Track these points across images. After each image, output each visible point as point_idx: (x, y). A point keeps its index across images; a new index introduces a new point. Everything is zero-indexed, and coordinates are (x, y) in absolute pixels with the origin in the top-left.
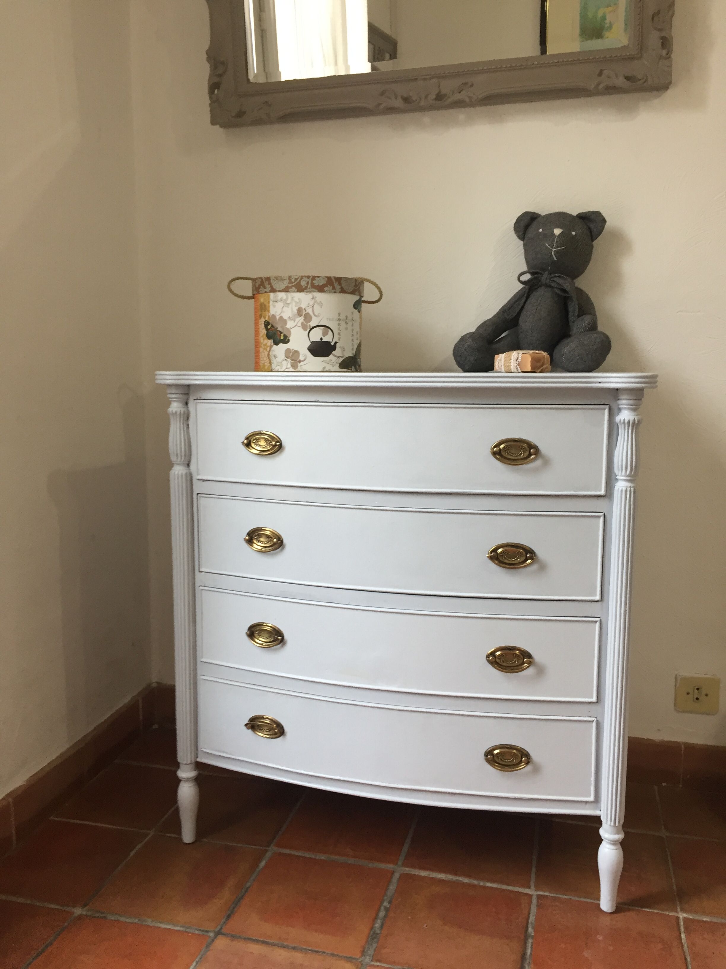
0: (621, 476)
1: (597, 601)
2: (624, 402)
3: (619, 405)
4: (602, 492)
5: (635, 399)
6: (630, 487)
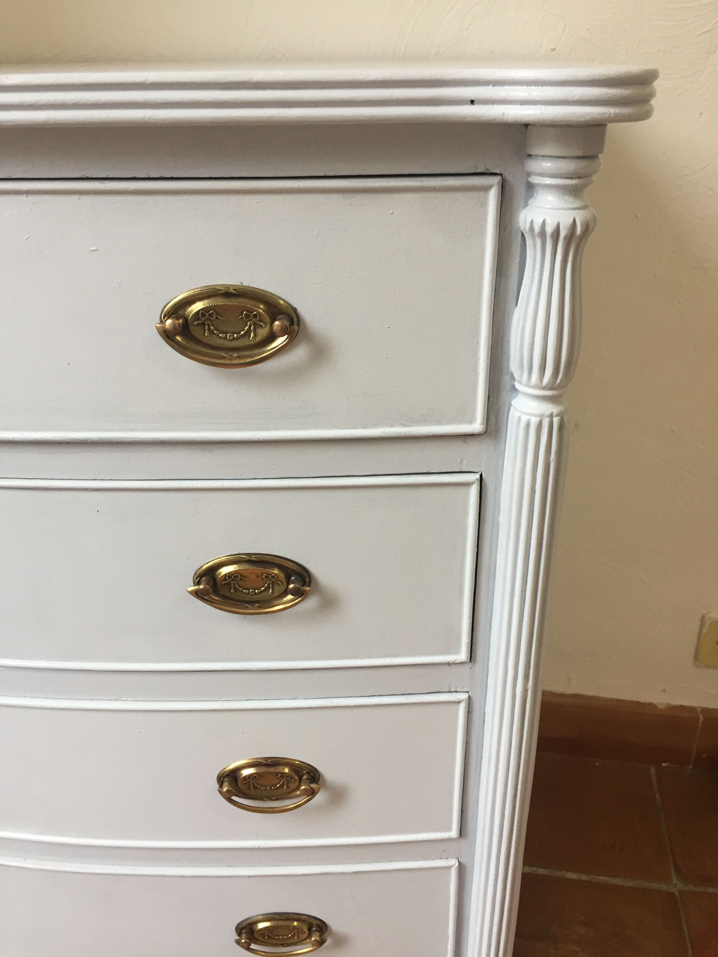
0: (528, 385)
1: (462, 663)
2: (547, 165)
3: (529, 174)
4: (477, 426)
5: (578, 158)
6: (551, 416)
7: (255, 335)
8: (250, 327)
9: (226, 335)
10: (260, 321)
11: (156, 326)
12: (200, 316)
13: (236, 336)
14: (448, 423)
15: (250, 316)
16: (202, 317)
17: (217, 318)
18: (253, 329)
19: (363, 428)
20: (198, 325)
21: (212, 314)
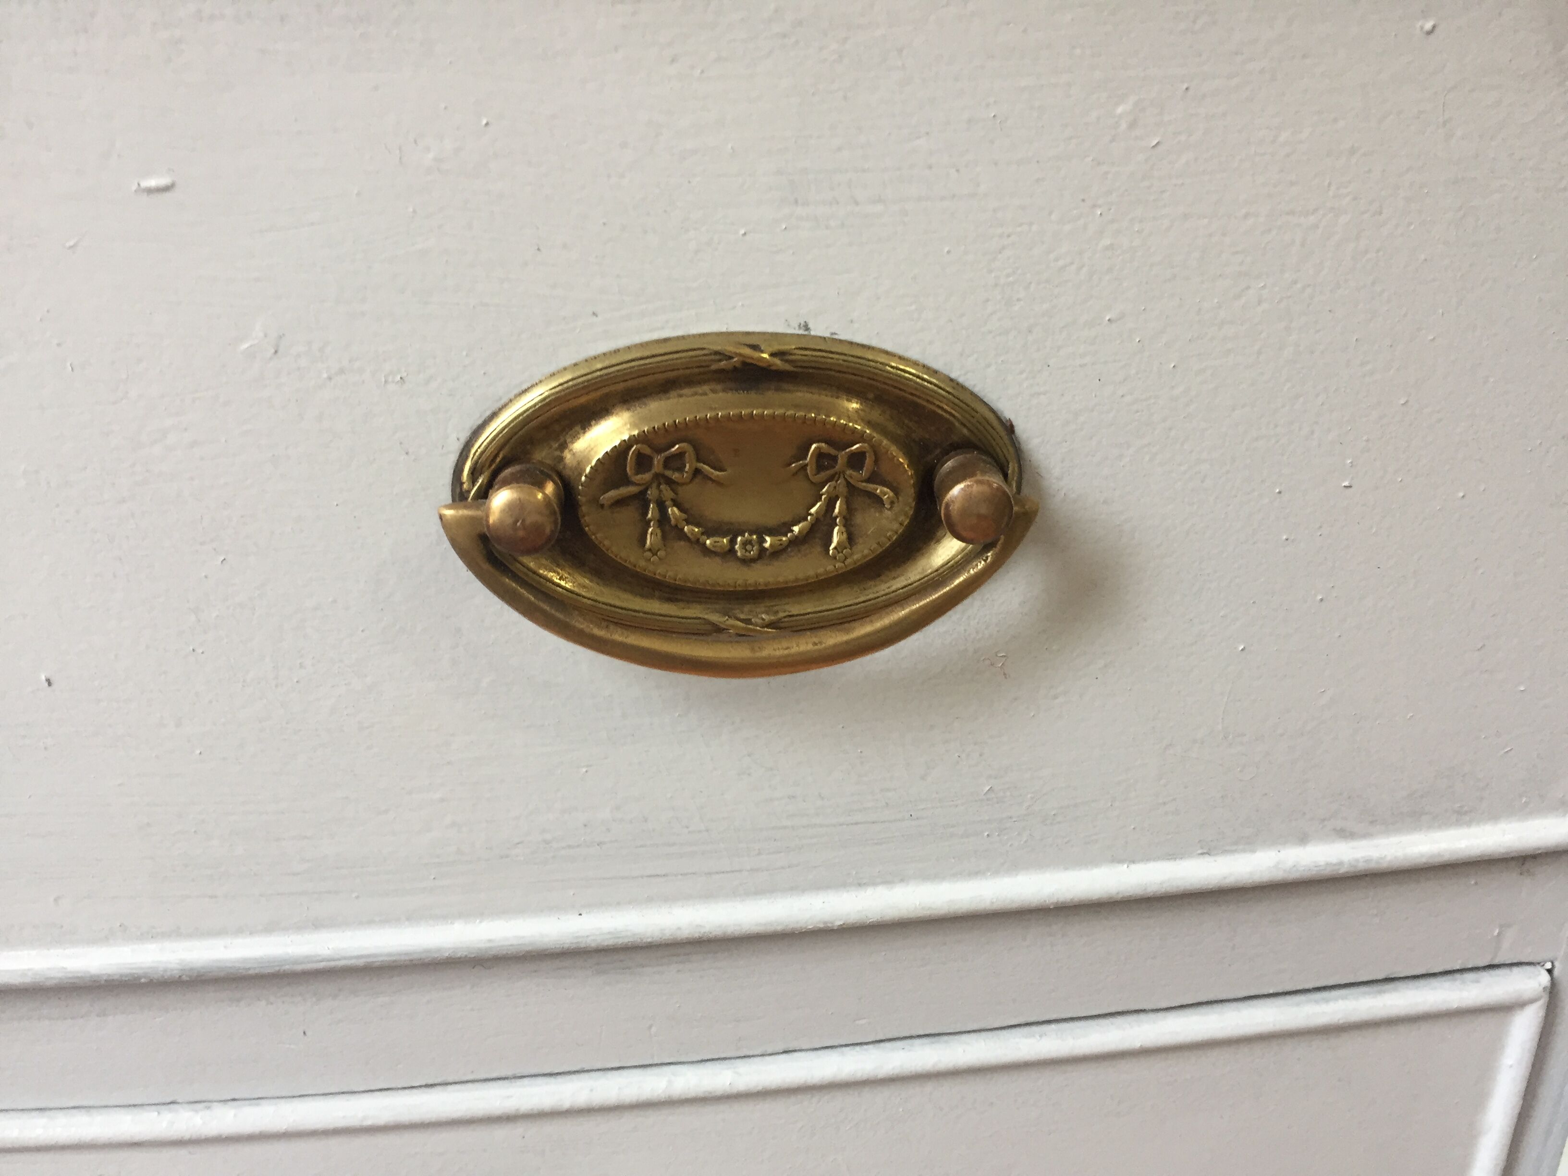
7: (851, 539)
8: (831, 505)
9: (733, 542)
10: (873, 478)
11: (441, 517)
12: (628, 469)
13: (771, 545)
14: (1493, 816)
15: (834, 459)
16: (637, 473)
17: (697, 472)
18: (839, 513)
19: (1202, 854)
20: (620, 503)
21: (680, 455)
